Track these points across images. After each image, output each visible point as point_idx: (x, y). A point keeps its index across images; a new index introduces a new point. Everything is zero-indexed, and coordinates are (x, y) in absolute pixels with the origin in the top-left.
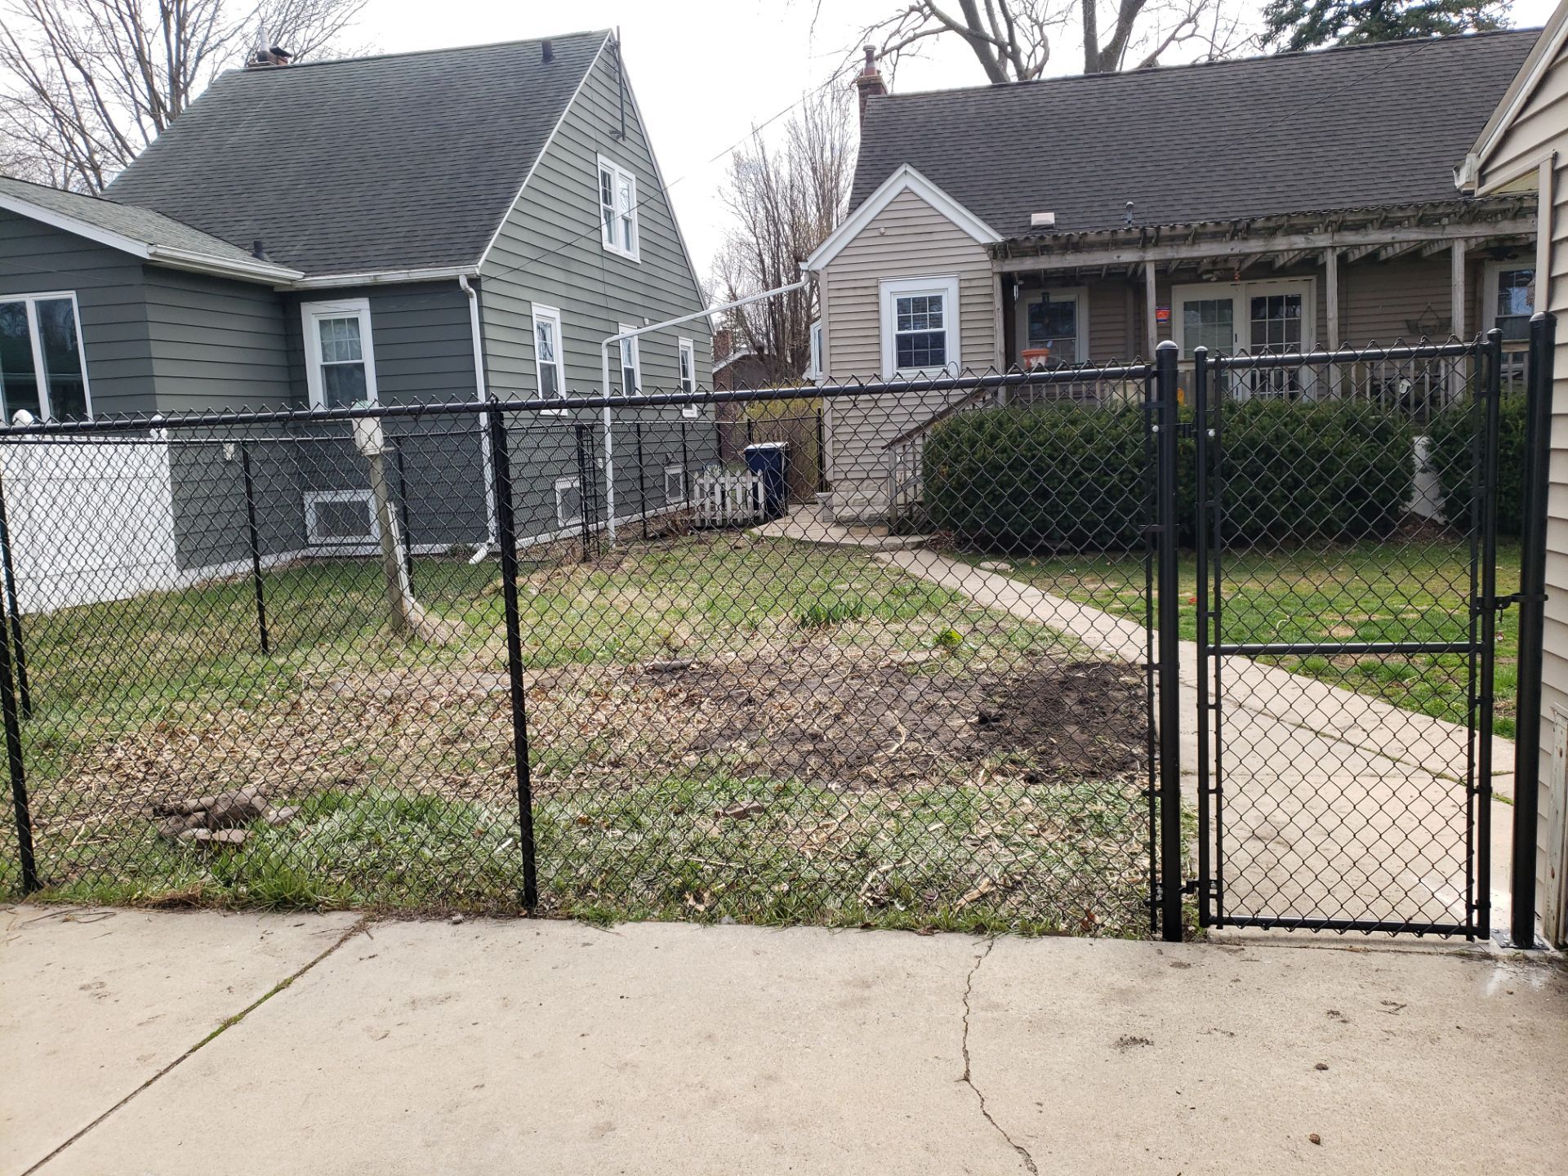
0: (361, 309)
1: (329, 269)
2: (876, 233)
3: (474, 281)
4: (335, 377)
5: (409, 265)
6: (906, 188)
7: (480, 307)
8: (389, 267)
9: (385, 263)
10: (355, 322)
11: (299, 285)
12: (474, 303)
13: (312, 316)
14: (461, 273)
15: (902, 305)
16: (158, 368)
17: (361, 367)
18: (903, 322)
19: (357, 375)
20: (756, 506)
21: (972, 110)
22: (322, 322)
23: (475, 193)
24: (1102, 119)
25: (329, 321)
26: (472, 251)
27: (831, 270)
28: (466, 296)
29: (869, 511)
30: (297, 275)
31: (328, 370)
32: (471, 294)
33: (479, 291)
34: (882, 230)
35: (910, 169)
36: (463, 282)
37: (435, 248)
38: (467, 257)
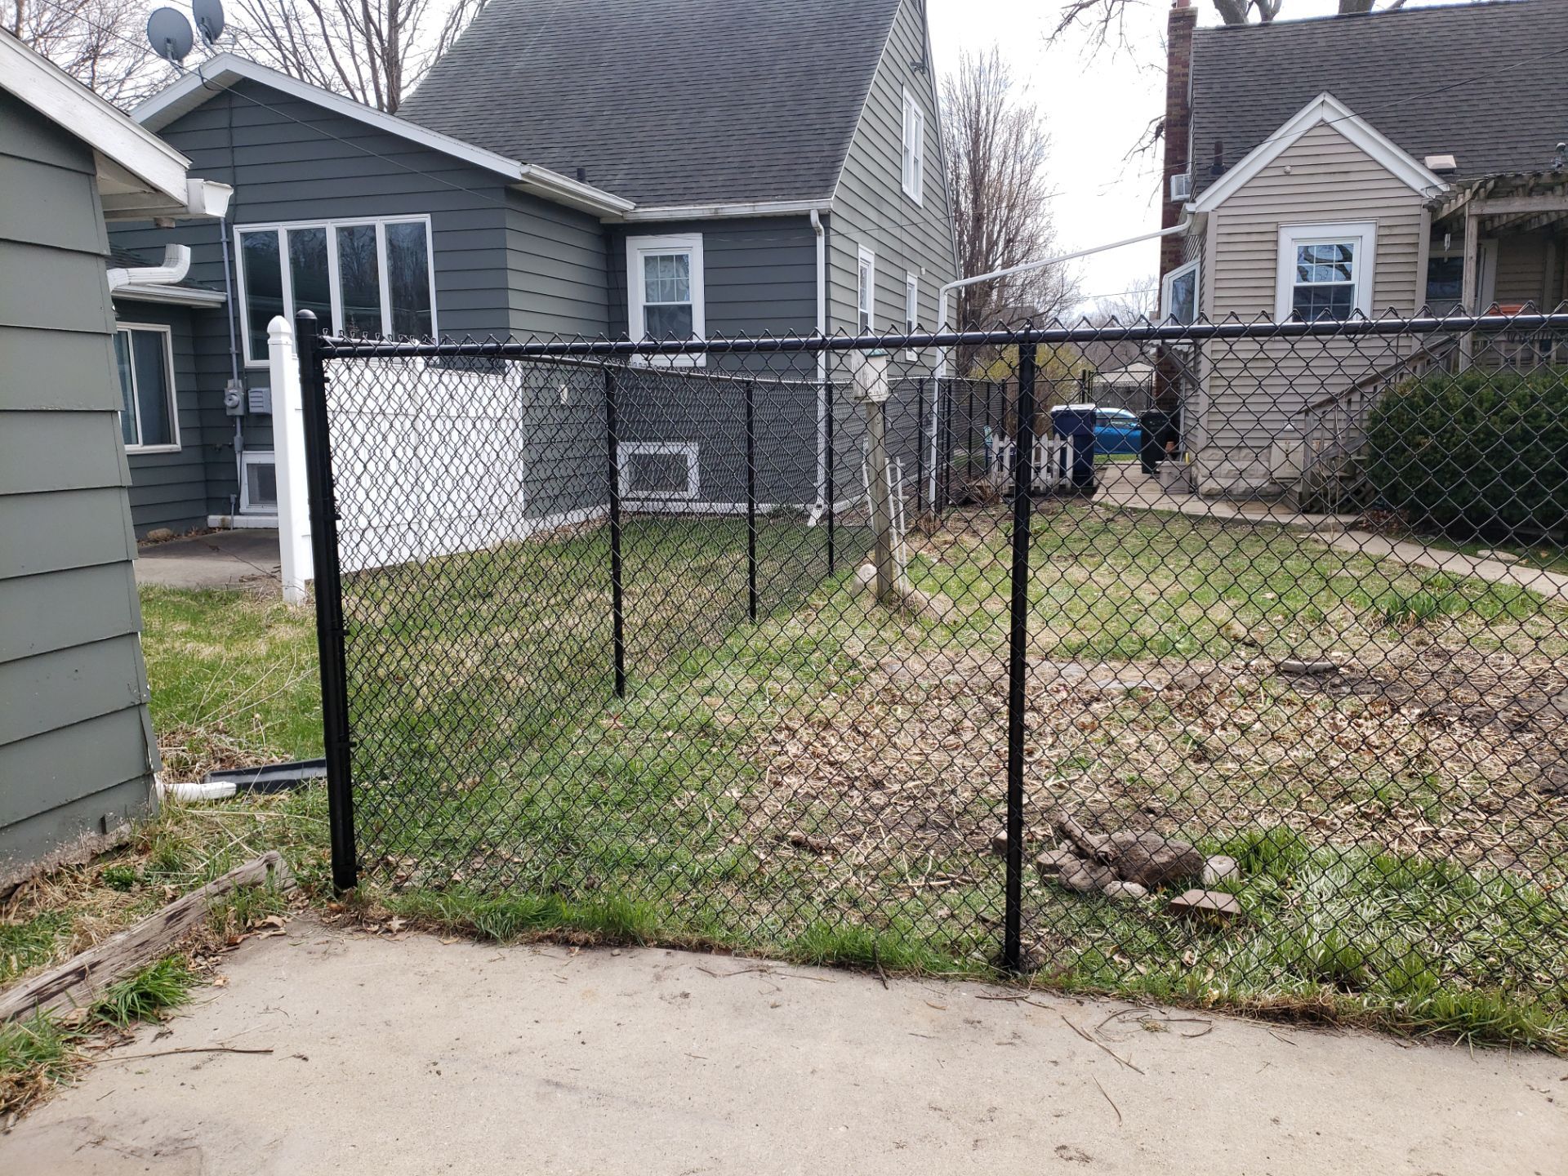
0: (693, 246)
1: (660, 201)
2: (1280, 172)
3: (824, 217)
4: (656, 318)
5: (752, 196)
6: (1322, 120)
7: (827, 246)
8: (729, 199)
9: (724, 195)
10: (682, 260)
11: (630, 217)
12: (821, 242)
13: (637, 250)
14: (812, 207)
15: (1306, 255)
16: (514, 300)
17: (688, 310)
18: (1303, 274)
19: (682, 317)
20: (1062, 474)
21: (1322, 43)
22: (647, 259)
23: (808, 122)
24: (1486, 53)
25: (655, 258)
26: (821, 183)
27: (1222, 212)
28: (814, 233)
29: (1242, 485)
30: (628, 205)
31: (649, 311)
32: (820, 231)
33: (827, 228)
34: (1288, 168)
35: (1329, 99)
36: (814, 218)
37: (777, 180)
38: (818, 190)
